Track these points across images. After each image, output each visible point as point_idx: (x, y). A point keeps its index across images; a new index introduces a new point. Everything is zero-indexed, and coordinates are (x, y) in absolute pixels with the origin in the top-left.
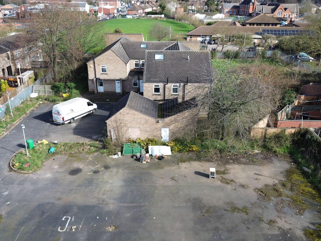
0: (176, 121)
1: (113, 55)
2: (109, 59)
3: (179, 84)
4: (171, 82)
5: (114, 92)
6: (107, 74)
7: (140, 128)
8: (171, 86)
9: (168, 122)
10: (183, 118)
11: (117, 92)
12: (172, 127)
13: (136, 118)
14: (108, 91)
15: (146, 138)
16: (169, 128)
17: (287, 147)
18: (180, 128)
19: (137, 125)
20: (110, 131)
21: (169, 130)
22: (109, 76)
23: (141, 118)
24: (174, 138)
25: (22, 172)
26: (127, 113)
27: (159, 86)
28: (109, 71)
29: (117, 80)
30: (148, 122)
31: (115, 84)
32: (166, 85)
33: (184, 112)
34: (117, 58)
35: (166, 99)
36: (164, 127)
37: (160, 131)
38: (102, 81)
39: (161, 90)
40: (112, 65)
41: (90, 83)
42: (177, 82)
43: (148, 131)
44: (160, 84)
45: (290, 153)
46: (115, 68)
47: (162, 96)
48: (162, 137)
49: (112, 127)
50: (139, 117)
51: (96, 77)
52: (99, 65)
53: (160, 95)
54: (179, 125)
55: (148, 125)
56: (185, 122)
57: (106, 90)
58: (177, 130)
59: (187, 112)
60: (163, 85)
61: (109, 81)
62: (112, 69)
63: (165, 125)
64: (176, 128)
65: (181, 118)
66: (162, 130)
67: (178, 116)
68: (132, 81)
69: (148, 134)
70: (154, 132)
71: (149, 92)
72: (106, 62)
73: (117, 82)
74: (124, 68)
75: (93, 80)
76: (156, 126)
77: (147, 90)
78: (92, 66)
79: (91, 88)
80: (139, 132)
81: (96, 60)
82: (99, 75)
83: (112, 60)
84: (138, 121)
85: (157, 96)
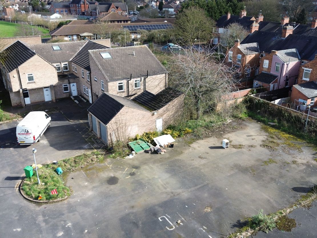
0: (168, 110)
1: (40, 61)
2: (35, 66)
3: (140, 78)
4: (134, 78)
5: (43, 101)
6: (34, 82)
7: (138, 124)
8: (133, 81)
9: (162, 113)
10: (173, 106)
11: (46, 101)
12: (165, 116)
13: (134, 115)
14: (36, 102)
15: (143, 133)
16: (162, 118)
17: (245, 113)
18: (171, 116)
19: (135, 122)
20: (110, 134)
21: (163, 120)
22: (37, 84)
23: (139, 114)
24: (166, 127)
25: (55, 200)
26: (127, 112)
27: (122, 83)
28: (37, 78)
29: (44, 88)
30: (145, 117)
31: (43, 92)
32: (129, 81)
33: (173, 100)
34: (45, 63)
35: (129, 95)
36: (158, 118)
37: (155, 123)
38: (28, 91)
39: (125, 87)
40: (40, 72)
41: (12, 96)
42: (139, 77)
43: (145, 125)
44: (123, 81)
45: (249, 116)
46: (44, 75)
47: (126, 93)
48: (157, 129)
49: (112, 129)
50: (137, 113)
51: (22, 89)
52: (24, 73)
53: (124, 92)
54: (170, 113)
55: (145, 120)
56: (174, 109)
57: (33, 101)
58: (168, 119)
59: (176, 100)
60: (126, 82)
61: (36, 90)
62: (40, 76)
63: (159, 116)
64: (168, 117)
65: (172, 106)
66: (157, 122)
67: (169, 105)
68: (62, 86)
69: (145, 128)
70: (150, 126)
71: (115, 91)
72: (33, 69)
73: (45, 90)
74: (54, 73)
75: (19, 91)
76: (152, 119)
77: (112, 89)
78: (16, 75)
79: (15, 102)
80: (137, 129)
81: (20, 68)
82: (26, 85)
83: (39, 66)
84: (136, 118)
85: (122, 93)
